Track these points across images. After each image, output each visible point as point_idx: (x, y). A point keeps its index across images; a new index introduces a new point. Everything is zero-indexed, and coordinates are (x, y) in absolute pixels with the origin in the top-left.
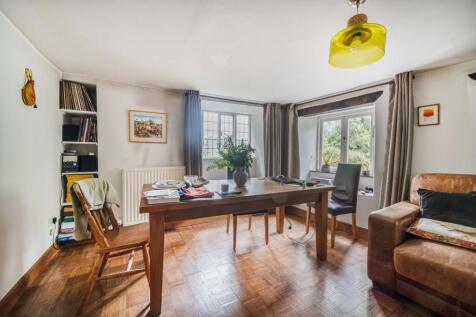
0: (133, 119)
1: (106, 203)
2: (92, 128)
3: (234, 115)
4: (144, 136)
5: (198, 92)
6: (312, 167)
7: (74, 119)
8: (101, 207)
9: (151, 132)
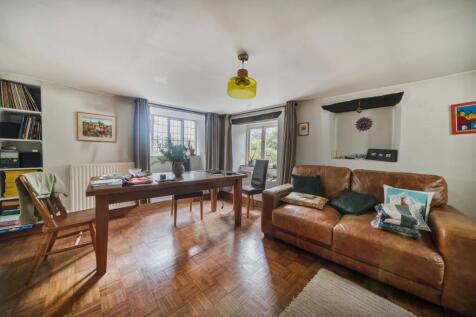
0: (82, 120)
1: (53, 193)
2: (36, 126)
3: (182, 120)
4: (93, 136)
5: (146, 100)
6: (243, 162)
7: (13, 117)
8: (49, 196)
9: (100, 132)
